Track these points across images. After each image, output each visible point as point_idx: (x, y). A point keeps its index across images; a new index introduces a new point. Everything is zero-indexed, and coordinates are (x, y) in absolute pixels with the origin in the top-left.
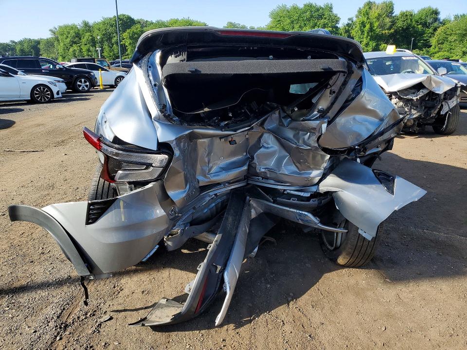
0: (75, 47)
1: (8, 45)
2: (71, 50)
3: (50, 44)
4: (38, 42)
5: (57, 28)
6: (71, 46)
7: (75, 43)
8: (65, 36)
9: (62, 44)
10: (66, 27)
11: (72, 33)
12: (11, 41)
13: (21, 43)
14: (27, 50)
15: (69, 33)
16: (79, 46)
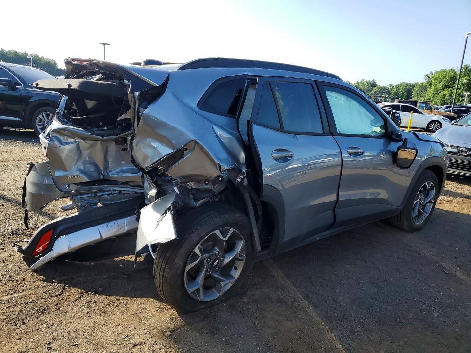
0: (446, 91)
1: (385, 88)
2: (441, 94)
3: (423, 88)
4: (413, 86)
5: (434, 73)
6: (443, 90)
7: (448, 87)
8: (439, 80)
9: (433, 88)
10: (443, 71)
11: (448, 77)
12: (390, 85)
13: (397, 87)
14: (401, 93)
15: (444, 77)
16: (451, 91)
